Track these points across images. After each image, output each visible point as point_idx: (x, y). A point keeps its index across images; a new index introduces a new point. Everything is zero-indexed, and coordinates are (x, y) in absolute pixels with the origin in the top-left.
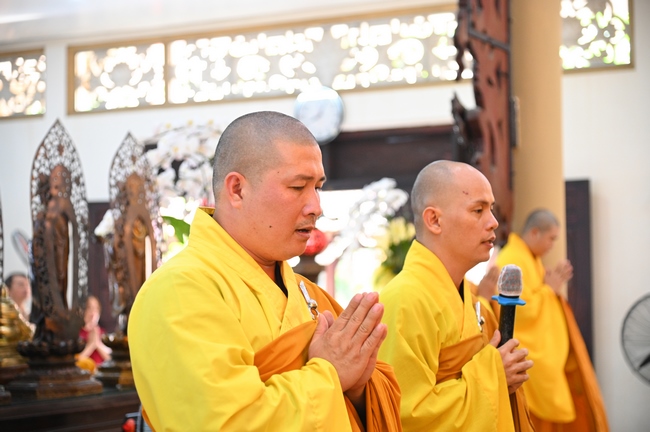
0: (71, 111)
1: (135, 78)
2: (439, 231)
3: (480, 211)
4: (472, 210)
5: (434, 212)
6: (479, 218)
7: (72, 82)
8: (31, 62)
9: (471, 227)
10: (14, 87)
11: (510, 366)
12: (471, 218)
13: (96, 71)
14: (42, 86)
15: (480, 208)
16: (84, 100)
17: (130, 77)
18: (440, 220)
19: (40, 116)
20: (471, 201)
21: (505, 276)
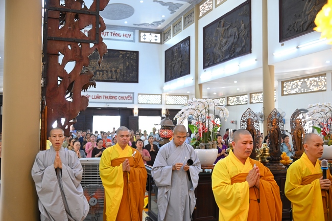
4: (315, 145)
5: (306, 145)
6: (318, 147)
8: (323, 77)
18: (308, 147)
20: (315, 143)
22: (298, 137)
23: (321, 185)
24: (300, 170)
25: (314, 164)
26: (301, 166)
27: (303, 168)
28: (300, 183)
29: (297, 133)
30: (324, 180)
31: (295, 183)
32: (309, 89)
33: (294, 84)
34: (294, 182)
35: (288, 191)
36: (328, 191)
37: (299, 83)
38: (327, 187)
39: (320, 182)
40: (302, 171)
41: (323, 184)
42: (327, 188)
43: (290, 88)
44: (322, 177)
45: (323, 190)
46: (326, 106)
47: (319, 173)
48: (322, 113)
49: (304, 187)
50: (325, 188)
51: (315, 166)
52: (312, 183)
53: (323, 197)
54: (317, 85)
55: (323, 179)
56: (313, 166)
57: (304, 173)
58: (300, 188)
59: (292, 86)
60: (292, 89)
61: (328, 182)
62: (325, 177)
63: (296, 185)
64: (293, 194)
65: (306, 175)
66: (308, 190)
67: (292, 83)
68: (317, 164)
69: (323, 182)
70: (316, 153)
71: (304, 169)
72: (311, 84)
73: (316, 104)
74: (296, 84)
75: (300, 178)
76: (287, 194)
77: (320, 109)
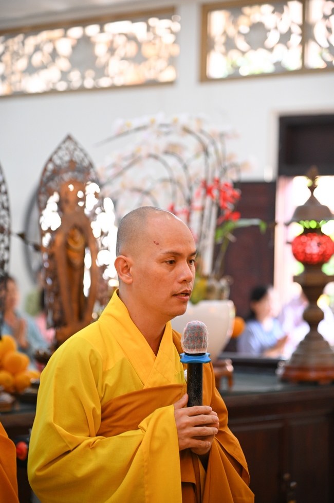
0: (204, 78)
1: (272, 39)
2: (130, 280)
3: (171, 262)
4: (162, 261)
5: (125, 261)
6: (171, 270)
7: (206, 44)
8: (165, 23)
9: (159, 280)
10: (148, 51)
11: (184, 428)
12: (161, 269)
13: (232, 31)
14: (176, 50)
15: (172, 259)
16: (218, 65)
17: (266, 38)
18: (131, 269)
19: (170, 84)
20: (161, 252)
21: (185, 333)
22: (69, 263)
23: (180, 428)
24: (94, 367)
25: (155, 344)
26: (99, 351)
27: (107, 359)
28: (94, 425)
29: (67, 246)
30: (193, 409)
31: (73, 428)
32: (101, 71)
33: (38, 48)
34: (68, 421)
35: (41, 462)
36: (205, 459)
37: (65, 46)
38: (204, 437)
39: (177, 417)
40: (105, 374)
41: (188, 425)
42: (203, 443)
43: (22, 64)
44: (185, 398)
45: (186, 454)
46: (186, 131)
47: (174, 381)
48: (171, 161)
49: (113, 441)
50: (196, 442)
51: (156, 353)
52: (143, 424)
53: (184, 485)
54: (139, 58)
55: (189, 404)
56: (150, 351)
57: (110, 380)
58: (92, 446)
59: (30, 57)
60: (31, 70)
61: (208, 418)
62: (195, 397)
63: (79, 437)
64: (66, 477)
65: (122, 392)
66: (128, 453)
67: (32, 41)
68: (167, 345)
69: (186, 415)
70: (164, 293)
71: (113, 365)
72: (112, 50)
73: (144, 120)
74: (48, 48)
75: (93, 405)
76: (37, 479)
77: (162, 143)
